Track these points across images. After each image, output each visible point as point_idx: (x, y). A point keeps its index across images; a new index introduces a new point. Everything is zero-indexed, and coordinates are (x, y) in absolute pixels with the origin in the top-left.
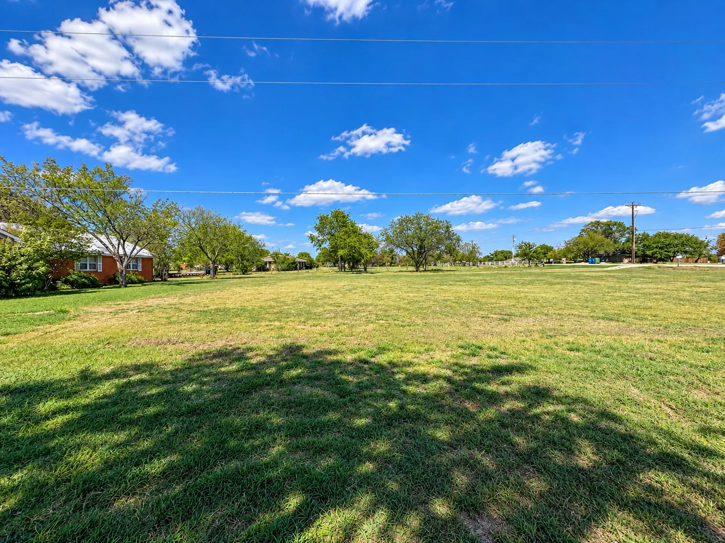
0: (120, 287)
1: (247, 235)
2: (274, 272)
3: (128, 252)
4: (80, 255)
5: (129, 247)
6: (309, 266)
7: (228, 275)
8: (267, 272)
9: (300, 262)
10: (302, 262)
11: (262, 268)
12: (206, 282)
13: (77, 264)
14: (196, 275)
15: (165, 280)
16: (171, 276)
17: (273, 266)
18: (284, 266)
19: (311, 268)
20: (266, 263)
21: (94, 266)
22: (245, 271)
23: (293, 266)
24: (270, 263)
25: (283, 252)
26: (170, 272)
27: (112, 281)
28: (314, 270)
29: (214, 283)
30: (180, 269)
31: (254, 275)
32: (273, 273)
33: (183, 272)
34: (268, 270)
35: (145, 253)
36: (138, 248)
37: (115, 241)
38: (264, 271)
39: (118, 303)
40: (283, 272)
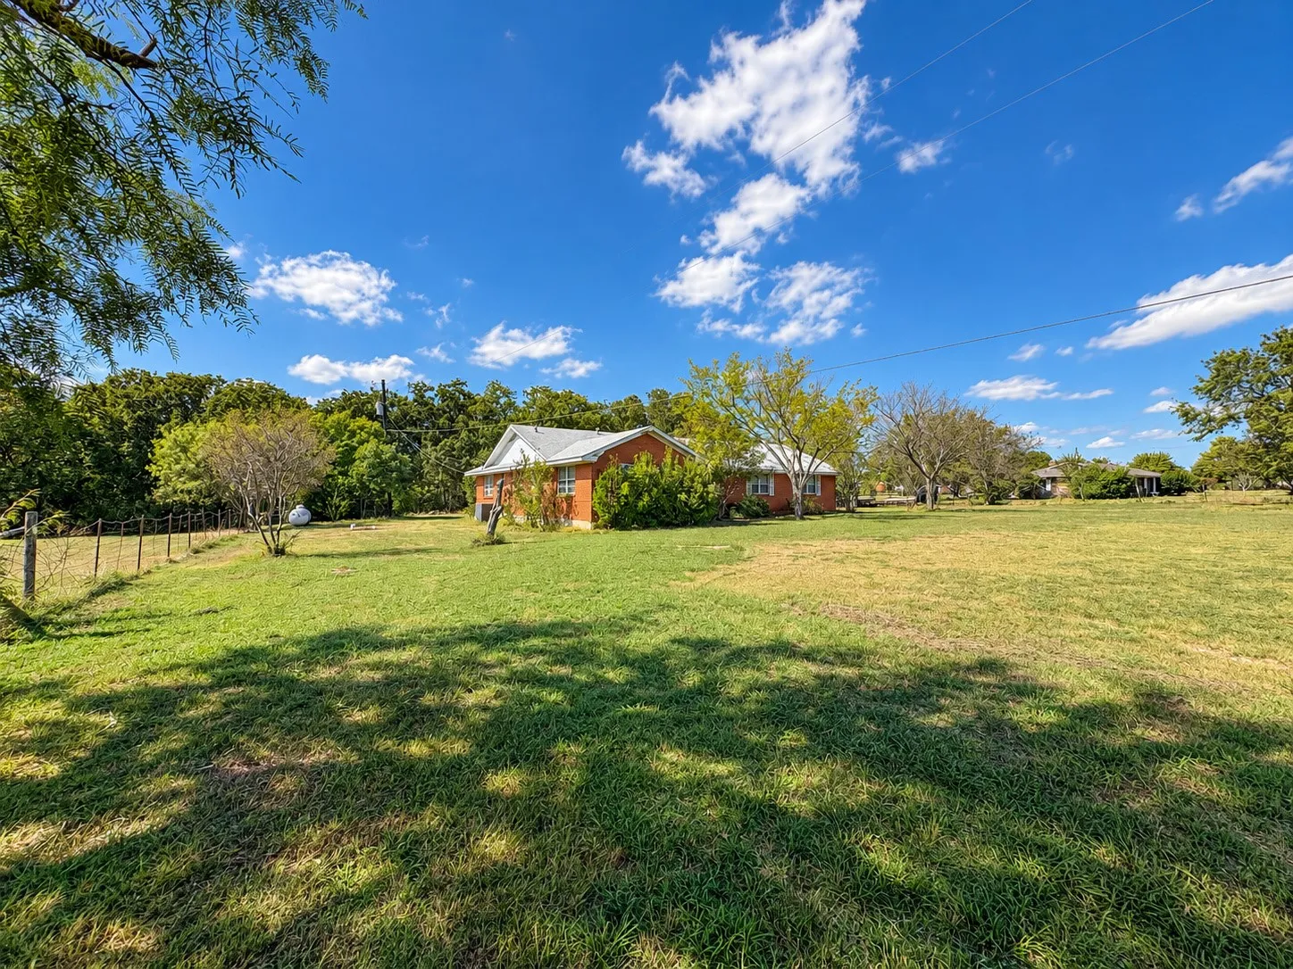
0: (794, 519)
1: (1000, 425)
2: (1067, 501)
3: (805, 469)
4: (754, 474)
5: (806, 459)
6: (1174, 486)
7: (959, 504)
8: (1048, 502)
9: (1141, 479)
10: (1150, 479)
11: (1032, 492)
12: (921, 517)
13: (749, 485)
14: (899, 504)
15: (853, 512)
16: (860, 504)
17: (1062, 488)
18: (1095, 488)
19: (1181, 491)
20: (1043, 482)
21: (766, 488)
22: (996, 497)
23: (1123, 487)
24: (1054, 480)
25: (1088, 457)
26: (860, 498)
27: (784, 510)
28: (1191, 497)
29: (934, 520)
30: (874, 492)
31: (1016, 504)
32: (1062, 502)
33: (879, 498)
34: (1048, 495)
35: (826, 468)
36: (818, 461)
37: (789, 453)
38: (1038, 497)
39: (794, 542)
40: (1091, 501)
